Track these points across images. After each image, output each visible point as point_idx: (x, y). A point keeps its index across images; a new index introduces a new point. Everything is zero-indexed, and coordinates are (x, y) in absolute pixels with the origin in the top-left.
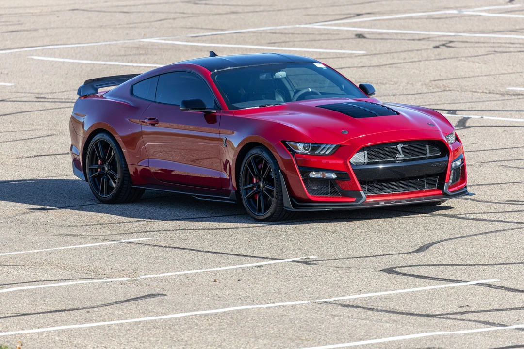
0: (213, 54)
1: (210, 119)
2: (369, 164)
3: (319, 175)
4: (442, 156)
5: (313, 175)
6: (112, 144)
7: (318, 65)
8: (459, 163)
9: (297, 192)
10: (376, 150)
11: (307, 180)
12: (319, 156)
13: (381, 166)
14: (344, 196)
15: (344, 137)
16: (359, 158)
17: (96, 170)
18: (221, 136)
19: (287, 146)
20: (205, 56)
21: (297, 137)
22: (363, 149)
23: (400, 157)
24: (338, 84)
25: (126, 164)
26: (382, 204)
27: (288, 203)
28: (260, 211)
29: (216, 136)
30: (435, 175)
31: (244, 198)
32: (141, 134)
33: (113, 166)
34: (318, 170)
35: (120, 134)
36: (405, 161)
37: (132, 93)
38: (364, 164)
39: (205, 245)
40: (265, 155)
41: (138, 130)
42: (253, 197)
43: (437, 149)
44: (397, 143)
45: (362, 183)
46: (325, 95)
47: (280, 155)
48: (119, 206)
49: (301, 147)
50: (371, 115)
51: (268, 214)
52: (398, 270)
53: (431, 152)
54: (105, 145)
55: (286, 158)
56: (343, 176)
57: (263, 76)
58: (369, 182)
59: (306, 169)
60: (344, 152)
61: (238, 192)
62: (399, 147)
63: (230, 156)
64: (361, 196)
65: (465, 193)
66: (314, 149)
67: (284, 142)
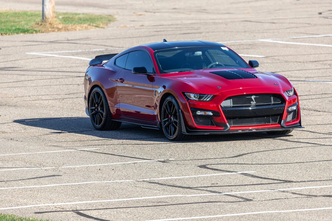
0: (165, 41)
1: (151, 79)
2: (233, 107)
3: (202, 113)
4: (282, 103)
5: (199, 113)
6: (102, 94)
8: (294, 108)
9: (190, 123)
10: (236, 98)
11: (195, 116)
12: (203, 101)
14: (218, 126)
15: (218, 90)
16: (227, 103)
17: (95, 110)
18: (154, 89)
19: (185, 95)
21: (191, 90)
22: (229, 98)
23: (253, 103)
25: (109, 106)
26: (240, 131)
27: (184, 130)
28: (171, 135)
29: (151, 89)
30: (277, 115)
31: (164, 126)
32: (117, 86)
33: (102, 106)
34: (201, 110)
35: (105, 88)
36: (256, 106)
37: (115, 63)
38: (230, 107)
40: (173, 101)
41: (115, 85)
42: (168, 126)
43: (278, 99)
44: (252, 95)
45: (227, 119)
46: (227, 66)
47: (181, 101)
49: (192, 96)
50: (239, 78)
51: (175, 136)
52: (207, 166)
53: (274, 101)
54: (98, 94)
55: (184, 102)
56: (217, 114)
57: (188, 54)
58: (234, 118)
59: (194, 110)
60: (217, 100)
61: (160, 123)
62: (253, 97)
63: (157, 101)
64: (227, 126)
66: (200, 98)
67: (183, 93)
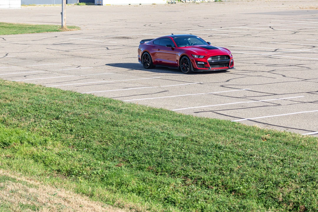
0: (172, 34)
1: (173, 49)
2: (212, 60)
3: (200, 63)
4: (229, 59)
5: (199, 63)
6: (148, 55)
7: (198, 37)
8: (232, 61)
9: (195, 67)
10: (213, 57)
11: (197, 64)
12: (200, 58)
13: (213, 61)
14: (206, 68)
15: (206, 54)
16: (209, 59)
17: (144, 61)
18: (176, 53)
19: (192, 56)
20: (171, 35)
21: (195, 54)
22: (210, 57)
23: (219, 59)
24: (202, 42)
25: (152, 60)
26: (215, 70)
27: (192, 70)
28: (185, 71)
29: (175, 53)
30: (227, 64)
31: (181, 68)
32: (156, 53)
33: (149, 60)
34: (200, 62)
35: (151, 53)
36: (220, 60)
37: (153, 43)
38: (211, 61)
39: (174, 79)
40: (187, 58)
41: (155, 52)
42: (183, 68)
43: (227, 57)
44: (218, 56)
45: (210, 65)
46: (199, 44)
47: (191, 58)
48: (150, 69)
49: (196, 56)
50: (212, 49)
51: (187, 72)
52: (224, 86)
53: (226, 58)
54: (147, 55)
55: (192, 59)
56: (206, 63)
57: (185, 40)
58: (212, 65)
59: (197, 61)
60: (206, 58)
61: (180, 67)
62: (219, 57)
63: (178, 59)
64: (210, 68)
65: (233, 68)
66: (199, 57)
67: (192, 55)
